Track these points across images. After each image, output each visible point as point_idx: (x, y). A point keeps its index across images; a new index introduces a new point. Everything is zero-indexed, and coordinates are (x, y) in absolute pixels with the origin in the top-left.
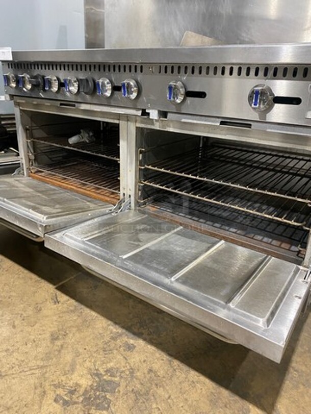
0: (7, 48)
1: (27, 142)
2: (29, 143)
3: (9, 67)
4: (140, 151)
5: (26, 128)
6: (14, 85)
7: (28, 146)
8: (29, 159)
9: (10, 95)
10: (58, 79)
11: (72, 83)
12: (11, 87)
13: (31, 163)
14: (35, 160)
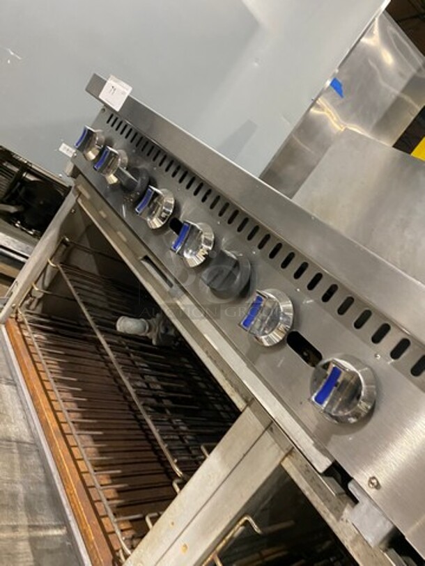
0: (125, 85)
1: (48, 263)
2: (49, 267)
3: (108, 122)
4: (247, 521)
5: (64, 239)
6: (92, 155)
7: (44, 270)
8: (30, 293)
9: (75, 168)
10: (177, 208)
11: (200, 242)
12: (85, 157)
13: (27, 302)
14: (40, 300)
